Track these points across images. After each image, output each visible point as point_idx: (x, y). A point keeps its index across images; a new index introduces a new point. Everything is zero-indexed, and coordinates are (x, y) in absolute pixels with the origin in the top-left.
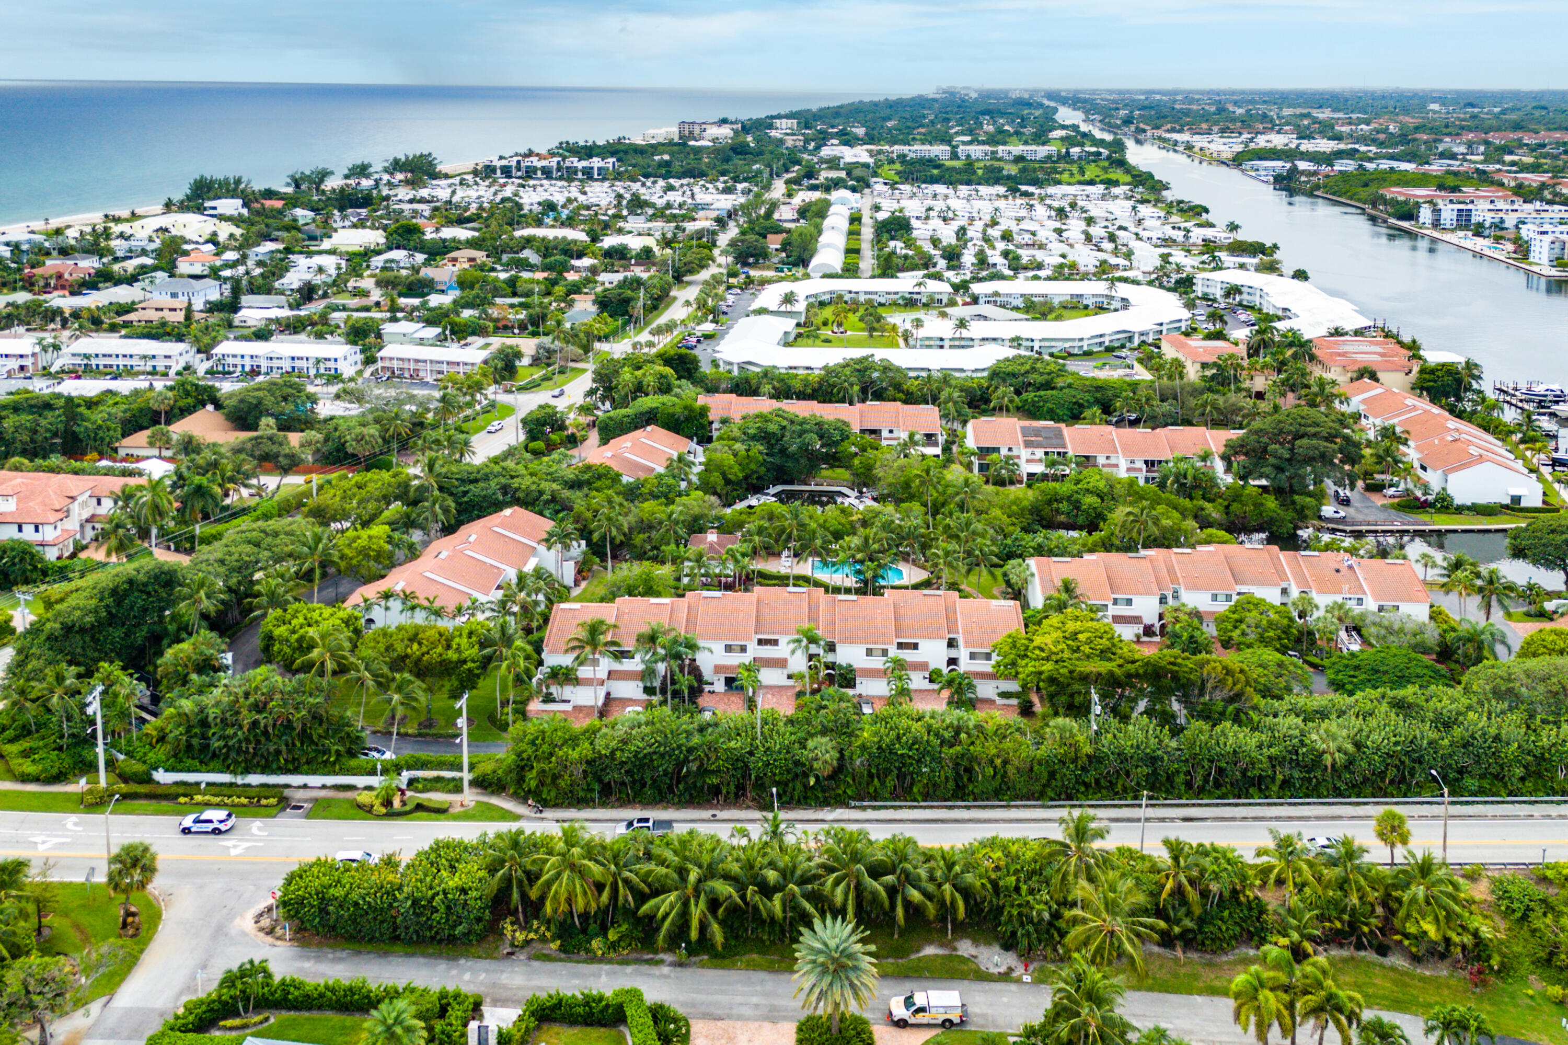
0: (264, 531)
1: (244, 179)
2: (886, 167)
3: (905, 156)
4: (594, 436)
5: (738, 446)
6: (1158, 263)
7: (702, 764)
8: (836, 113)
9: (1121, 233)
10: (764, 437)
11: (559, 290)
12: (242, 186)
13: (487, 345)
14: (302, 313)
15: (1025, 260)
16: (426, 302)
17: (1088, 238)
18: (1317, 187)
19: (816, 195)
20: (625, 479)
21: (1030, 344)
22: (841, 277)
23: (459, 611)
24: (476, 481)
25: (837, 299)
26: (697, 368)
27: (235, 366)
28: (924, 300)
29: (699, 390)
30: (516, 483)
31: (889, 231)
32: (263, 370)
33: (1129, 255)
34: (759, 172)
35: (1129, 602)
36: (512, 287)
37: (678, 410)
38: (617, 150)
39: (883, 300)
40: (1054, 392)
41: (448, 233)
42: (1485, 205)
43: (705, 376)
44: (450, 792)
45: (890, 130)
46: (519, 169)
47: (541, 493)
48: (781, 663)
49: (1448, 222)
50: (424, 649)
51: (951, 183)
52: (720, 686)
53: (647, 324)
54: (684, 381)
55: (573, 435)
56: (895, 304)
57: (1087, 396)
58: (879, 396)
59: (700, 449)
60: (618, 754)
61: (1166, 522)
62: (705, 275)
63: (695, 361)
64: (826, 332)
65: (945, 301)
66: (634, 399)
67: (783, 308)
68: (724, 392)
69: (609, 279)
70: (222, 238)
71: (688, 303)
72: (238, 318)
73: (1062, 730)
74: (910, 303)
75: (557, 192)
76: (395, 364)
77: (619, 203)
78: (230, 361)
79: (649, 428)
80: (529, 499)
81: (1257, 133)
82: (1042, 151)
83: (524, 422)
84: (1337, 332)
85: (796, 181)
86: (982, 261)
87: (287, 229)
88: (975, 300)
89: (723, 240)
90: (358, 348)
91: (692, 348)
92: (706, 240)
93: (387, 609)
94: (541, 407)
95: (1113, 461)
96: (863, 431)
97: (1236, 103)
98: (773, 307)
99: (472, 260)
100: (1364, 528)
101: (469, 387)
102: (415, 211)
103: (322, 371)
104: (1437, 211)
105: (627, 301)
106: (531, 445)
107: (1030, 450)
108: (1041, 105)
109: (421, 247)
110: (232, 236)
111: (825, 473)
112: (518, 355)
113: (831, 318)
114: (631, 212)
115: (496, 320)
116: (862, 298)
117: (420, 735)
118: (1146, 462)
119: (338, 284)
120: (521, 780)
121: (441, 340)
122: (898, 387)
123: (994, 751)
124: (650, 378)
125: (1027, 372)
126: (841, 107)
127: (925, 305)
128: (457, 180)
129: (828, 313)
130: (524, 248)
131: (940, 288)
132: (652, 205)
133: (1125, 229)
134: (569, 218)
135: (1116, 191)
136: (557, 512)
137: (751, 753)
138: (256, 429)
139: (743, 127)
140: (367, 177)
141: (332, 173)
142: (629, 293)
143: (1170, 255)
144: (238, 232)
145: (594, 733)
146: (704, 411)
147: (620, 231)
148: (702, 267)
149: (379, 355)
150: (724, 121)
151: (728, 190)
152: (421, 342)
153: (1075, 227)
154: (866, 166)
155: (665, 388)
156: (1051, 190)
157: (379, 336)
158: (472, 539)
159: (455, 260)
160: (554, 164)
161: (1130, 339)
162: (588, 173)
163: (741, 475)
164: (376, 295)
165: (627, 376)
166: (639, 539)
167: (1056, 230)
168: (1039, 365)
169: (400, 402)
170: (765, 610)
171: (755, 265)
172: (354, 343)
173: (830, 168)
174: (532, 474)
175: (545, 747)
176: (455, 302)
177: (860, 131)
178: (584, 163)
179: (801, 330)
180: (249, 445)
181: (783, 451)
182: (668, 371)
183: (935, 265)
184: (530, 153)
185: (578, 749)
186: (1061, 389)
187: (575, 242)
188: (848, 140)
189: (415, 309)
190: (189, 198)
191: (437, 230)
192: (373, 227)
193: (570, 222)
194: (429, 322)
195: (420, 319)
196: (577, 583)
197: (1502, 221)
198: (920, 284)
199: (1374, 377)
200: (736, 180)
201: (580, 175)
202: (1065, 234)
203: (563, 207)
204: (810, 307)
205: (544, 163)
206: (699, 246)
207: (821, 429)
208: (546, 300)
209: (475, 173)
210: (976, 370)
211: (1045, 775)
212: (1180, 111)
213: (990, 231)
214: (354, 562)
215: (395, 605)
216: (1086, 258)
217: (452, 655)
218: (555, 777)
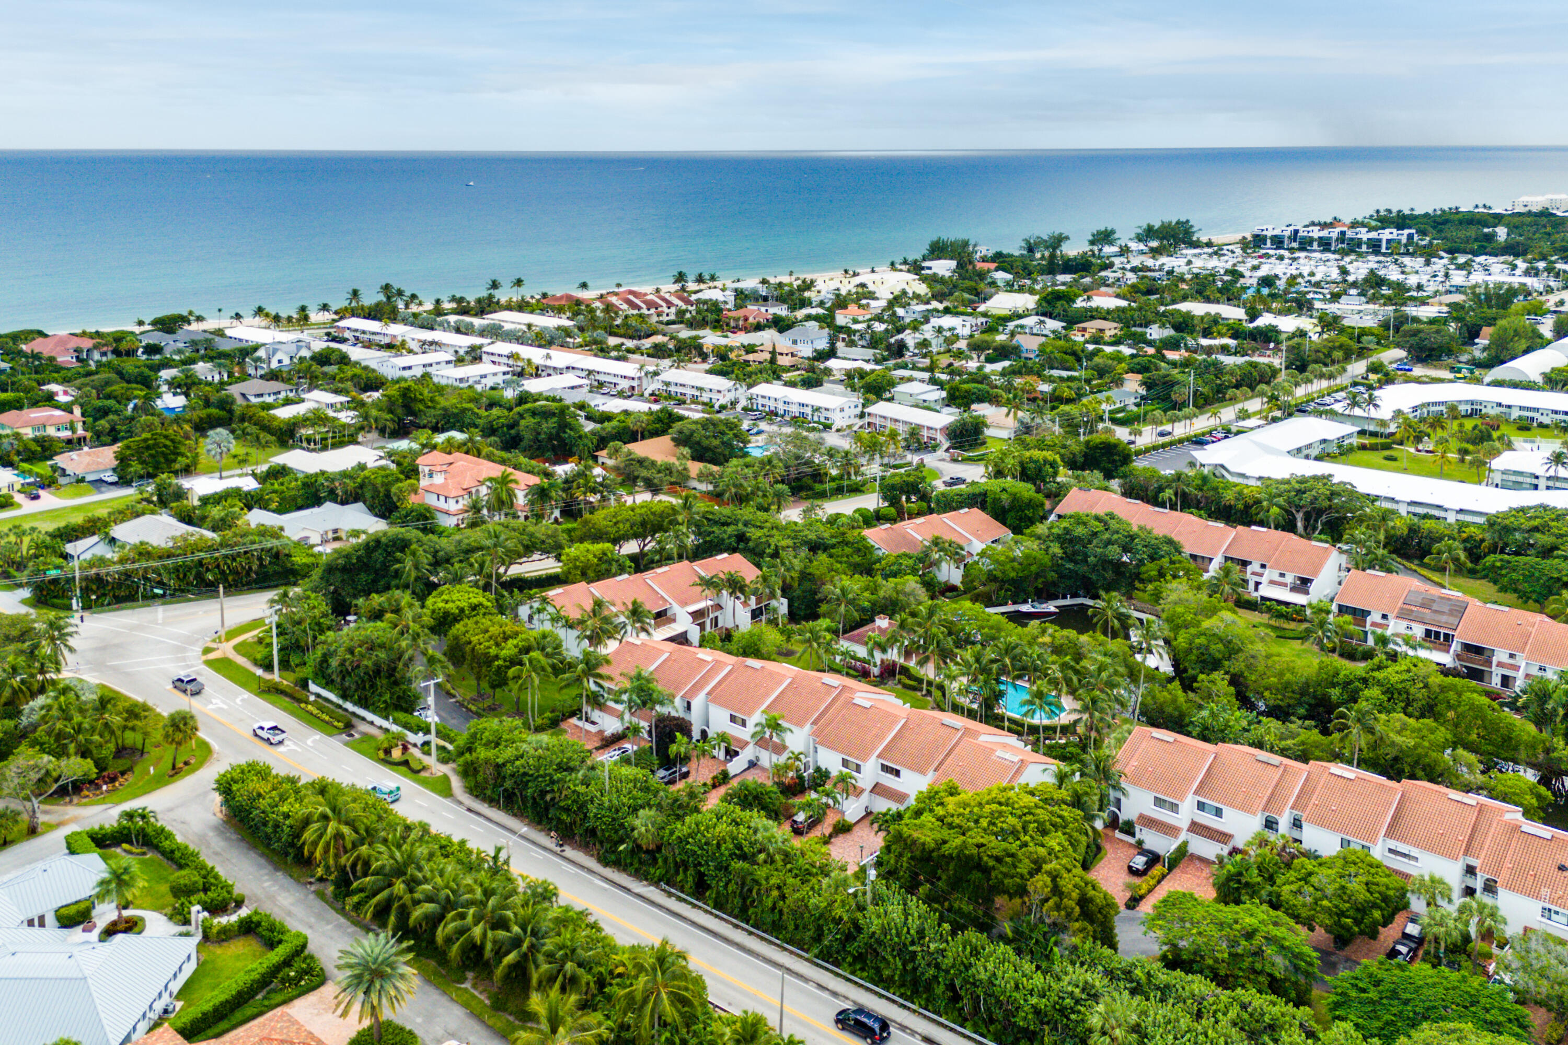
1: (972, 242)
11: (1121, 367)
16: (982, 368)
22: (1539, 389)
27: (764, 406)
35: (1218, 812)
37: (1004, 496)
39: (1546, 420)
44: (438, 760)
46: (1293, 240)
47: (768, 546)
50: (482, 640)
72: (821, 366)
78: (760, 401)
79: (965, 511)
80: (758, 550)
83: (880, 486)
90: (859, 403)
95: (1518, 662)
99: (1098, 331)
107: (1405, 623)
110: (915, 294)
112: (981, 425)
128: (1210, 250)
130: (1159, 322)
140: (1111, 243)
142: (1178, 376)
144: (923, 291)
149: (867, 410)
152: (922, 403)
157: (892, 393)
158: (661, 571)
159: (1084, 330)
160: (1334, 236)
179: (1367, 441)
201: (1364, 248)
209: (1243, 242)
217: (493, 650)
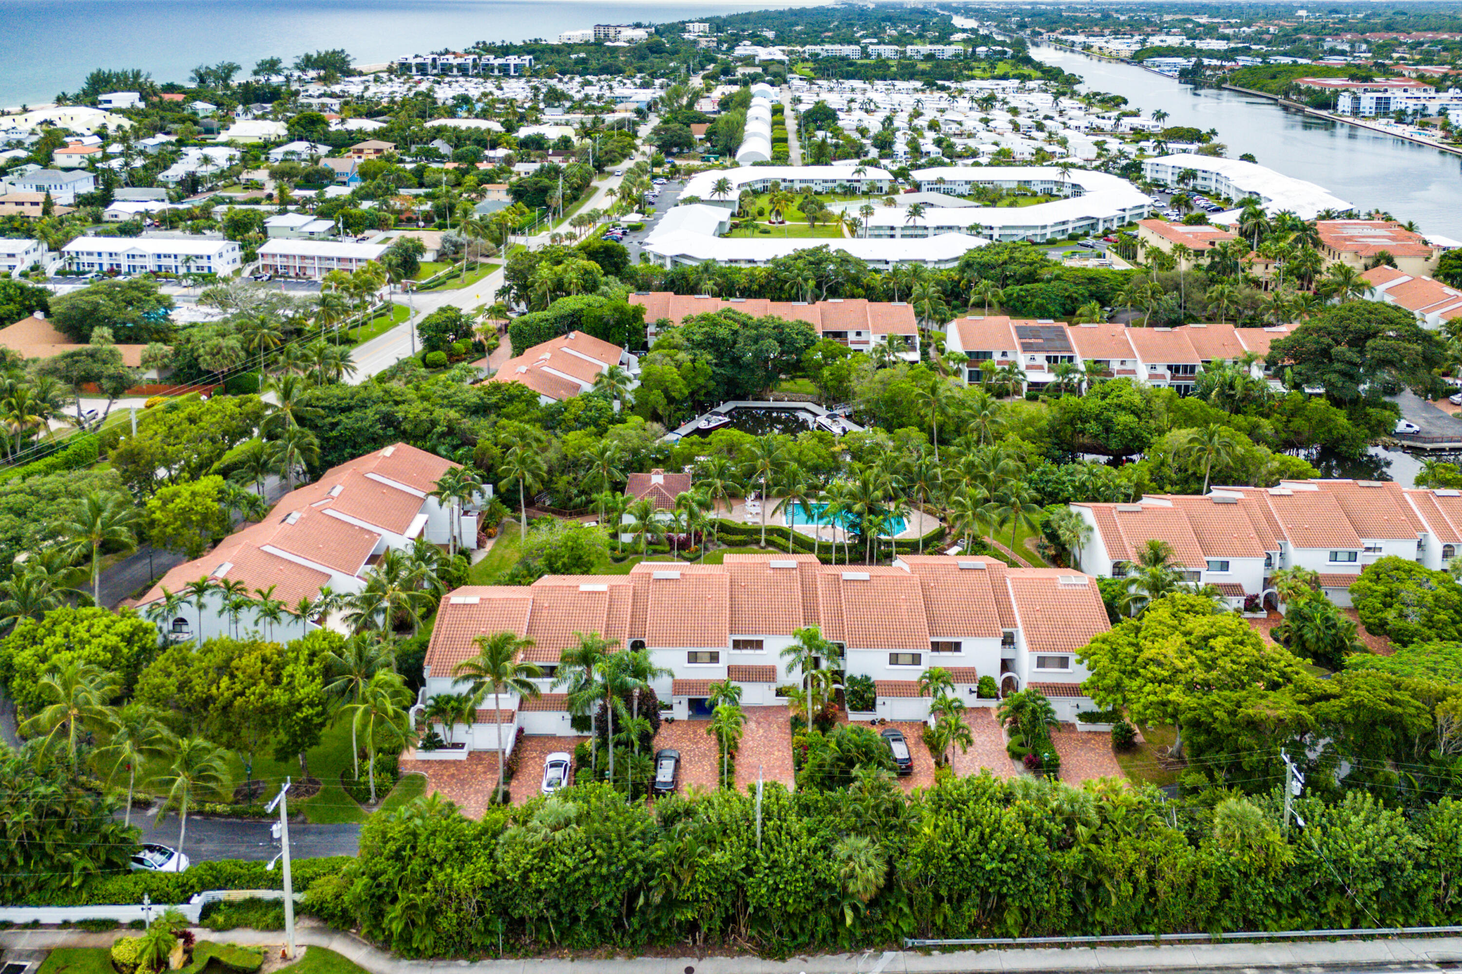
0: (34, 493)
1: (144, 73)
2: (800, 65)
3: (817, 55)
4: (506, 345)
5: (682, 356)
6: (1095, 150)
7: (669, 891)
8: (746, 18)
9: (1047, 122)
10: (713, 343)
11: (470, 179)
12: (142, 80)
13: (388, 239)
14: (181, 207)
15: (959, 149)
16: (322, 195)
17: (1016, 128)
18: (1224, 80)
19: (735, 89)
20: (545, 401)
21: (989, 232)
22: (771, 165)
23: (305, 609)
24: (349, 409)
25: (770, 188)
26: (625, 263)
27: (91, 265)
28: (864, 188)
29: (629, 287)
30: (400, 412)
31: (815, 121)
32: (124, 269)
33: (1063, 142)
34: (675, 70)
35: (1225, 566)
36: (419, 178)
37: (607, 312)
38: (534, 49)
39: (820, 189)
40: (1040, 285)
41: (354, 124)
42: (1400, 94)
43: (636, 272)
44: (267, 928)
45: (800, 33)
46: (435, 67)
47: (434, 423)
48: (766, 674)
49: (1367, 110)
50: (238, 687)
51: (866, 78)
52: (681, 712)
53: (566, 216)
54: (611, 278)
55: (480, 342)
56: (833, 193)
57: (1081, 289)
58: (834, 292)
59: (634, 359)
60: (534, 877)
61: (1239, 450)
62: (627, 164)
63: (623, 255)
64: (763, 223)
65: (886, 188)
66: (553, 300)
67: (716, 197)
68: (658, 289)
69: (524, 169)
70: (111, 130)
71: (611, 192)
72: (107, 213)
73: (1241, 820)
74: (849, 191)
75: (473, 88)
76: (278, 262)
77: (536, 96)
78: (85, 259)
79: (572, 335)
80: (419, 432)
81: (1148, 35)
82: (949, 51)
83: (421, 328)
84: (1328, 215)
85: (713, 77)
86: (915, 149)
87: (183, 121)
88: (917, 187)
89: (644, 131)
90: (236, 244)
91: (618, 240)
92: (627, 129)
93: (201, 607)
94: (442, 310)
95: (1129, 366)
96: (826, 334)
97: (1117, 11)
98: (705, 196)
99: (377, 151)
100: (1447, 445)
101: (356, 287)
102: (324, 105)
103: (193, 270)
104: (1356, 99)
105: (545, 190)
106: (431, 356)
107: (1029, 355)
108: (937, 14)
109: (325, 140)
110: (119, 127)
111: (785, 385)
112: (420, 249)
113: (768, 207)
114: (548, 105)
115: (400, 212)
116: (797, 186)
117: (234, 814)
118: (1170, 367)
119: (228, 176)
120: (378, 915)
121: (334, 234)
122: (856, 281)
123: (1132, 857)
124: (573, 274)
125: (1005, 263)
126: (749, 14)
127: (865, 194)
128: (371, 78)
129: (763, 202)
130: (434, 138)
131: (880, 175)
132: (570, 98)
133: (1051, 118)
134: (484, 110)
135: (1031, 84)
136: (456, 448)
137: (749, 871)
138: (87, 342)
139: (657, 31)
140: (278, 72)
141: (238, 68)
142: (546, 182)
143: (1105, 142)
144: (126, 123)
145: (495, 835)
146: (638, 313)
147: (537, 122)
148: (625, 156)
149: (260, 251)
150: (638, 26)
151: (645, 85)
152: (311, 236)
153: (1000, 117)
154: (781, 62)
155: (590, 286)
156: (966, 85)
157: (264, 231)
158: (335, 493)
159: (360, 151)
160: (470, 62)
161: (1093, 226)
162: (504, 70)
163: (686, 392)
164: (270, 187)
165: (544, 271)
166: (562, 482)
167: (982, 120)
168: (1017, 255)
169: (271, 307)
170: (742, 597)
171: (680, 155)
172: (232, 238)
173: (747, 65)
174: (424, 398)
175: (417, 862)
176: (354, 193)
177: (770, 34)
178: (501, 61)
179: (737, 221)
180: (62, 365)
181: (735, 361)
182: (593, 265)
183: (866, 154)
184: (447, 52)
185: (469, 868)
186: (1049, 281)
187: (489, 131)
188: (762, 42)
189: (309, 200)
190: (85, 93)
191: (343, 121)
192: (276, 119)
193: (484, 115)
194: (323, 215)
195: (313, 212)
196: (480, 544)
197: (1425, 107)
198: (859, 171)
199: (1390, 261)
200: (653, 76)
201: (496, 72)
202: (991, 124)
203: (479, 100)
204: (745, 194)
205: (460, 61)
206: (621, 134)
207: (781, 333)
208: (456, 191)
209: (390, 70)
210: (940, 261)
211: (1216, 893)
212: (1068, 17)
213: (916, 122)
214: (169, 530)
215: (214, 601)
216: (1021, 147)
217: (279, 696)
218: (432, 914)
